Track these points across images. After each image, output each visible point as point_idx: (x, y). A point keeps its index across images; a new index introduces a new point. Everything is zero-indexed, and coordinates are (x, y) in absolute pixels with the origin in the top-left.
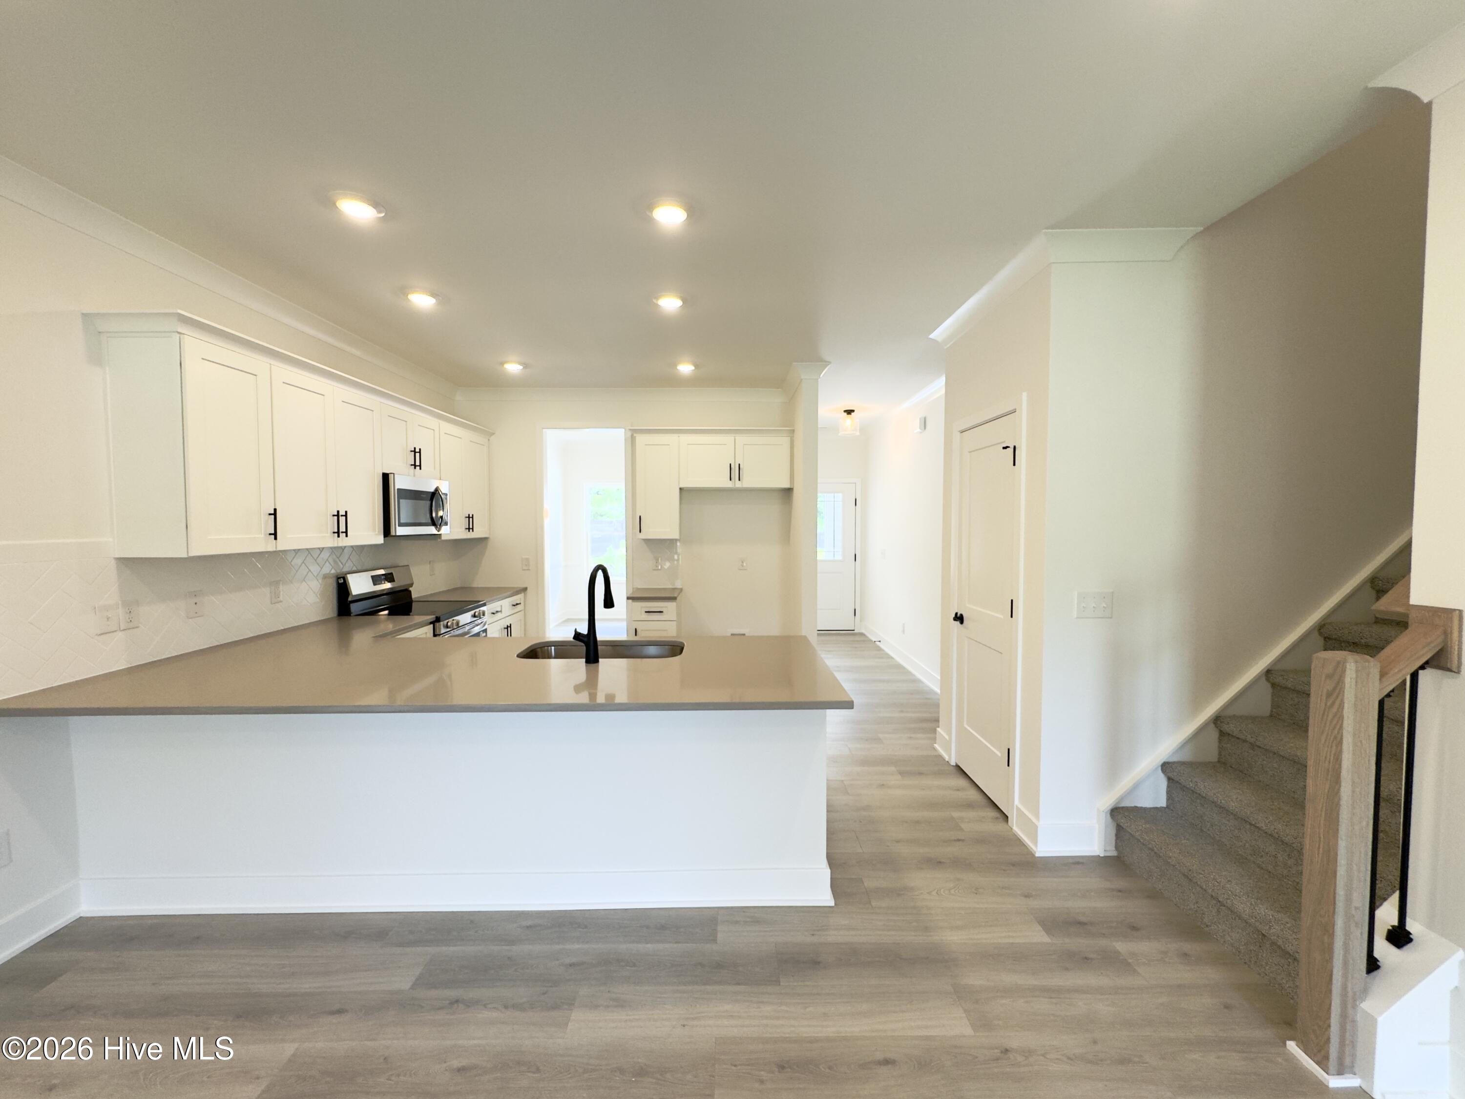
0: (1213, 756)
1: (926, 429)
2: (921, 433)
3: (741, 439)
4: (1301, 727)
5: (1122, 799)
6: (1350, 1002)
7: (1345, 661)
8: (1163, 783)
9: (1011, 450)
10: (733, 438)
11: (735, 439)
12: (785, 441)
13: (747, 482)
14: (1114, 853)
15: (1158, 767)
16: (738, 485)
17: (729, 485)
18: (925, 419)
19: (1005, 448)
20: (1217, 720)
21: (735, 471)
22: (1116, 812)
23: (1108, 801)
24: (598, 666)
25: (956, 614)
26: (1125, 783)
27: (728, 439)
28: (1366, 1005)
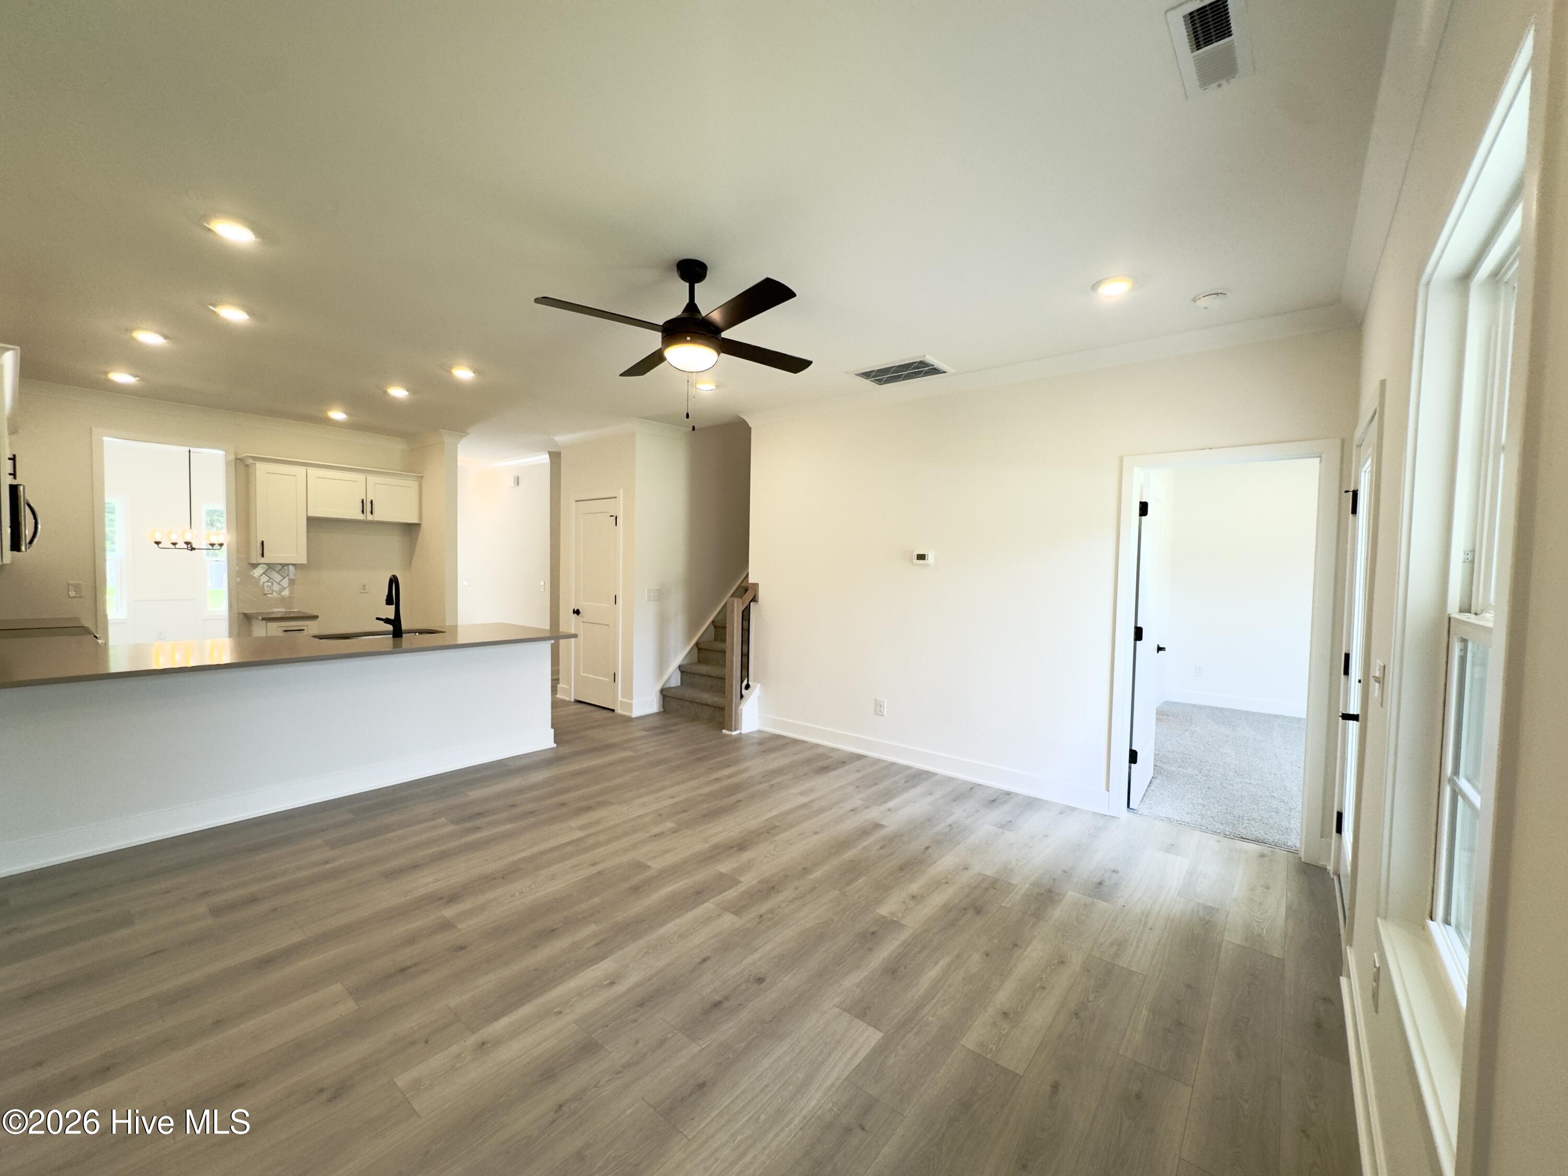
0: (696, 660)
1: (520, 485)
2: (512, 487)
3: (372, 479)
4: (724, 640)
5: (665, 684)
6: (737, 708)
7: (734, 600)
8: (679, 674)
9: (614, 518)
10: (365, 477)
11: (366, 478)
12: (414, 484)
13: (379, 516)
14: (662, 710)
15: (677, 668)
16: (370, 517)
17: (361, 517)
18: (518, 478)
19: (611, 516)
20: (697, 644)
21: (366, 506)
22: (662, 691)
23: (659, 687)
24: (401, 642)
25: (574, 610)
26: (665, 678)
27: (361, 477)
28: (740, 707)
